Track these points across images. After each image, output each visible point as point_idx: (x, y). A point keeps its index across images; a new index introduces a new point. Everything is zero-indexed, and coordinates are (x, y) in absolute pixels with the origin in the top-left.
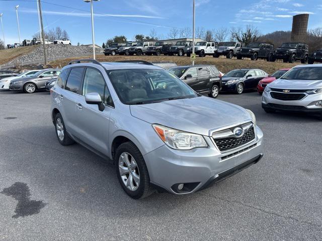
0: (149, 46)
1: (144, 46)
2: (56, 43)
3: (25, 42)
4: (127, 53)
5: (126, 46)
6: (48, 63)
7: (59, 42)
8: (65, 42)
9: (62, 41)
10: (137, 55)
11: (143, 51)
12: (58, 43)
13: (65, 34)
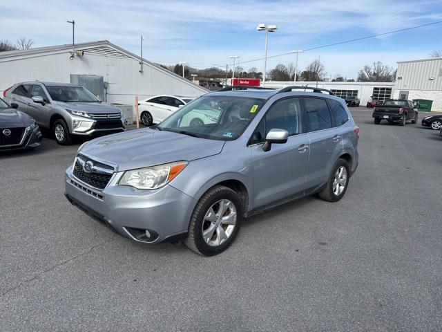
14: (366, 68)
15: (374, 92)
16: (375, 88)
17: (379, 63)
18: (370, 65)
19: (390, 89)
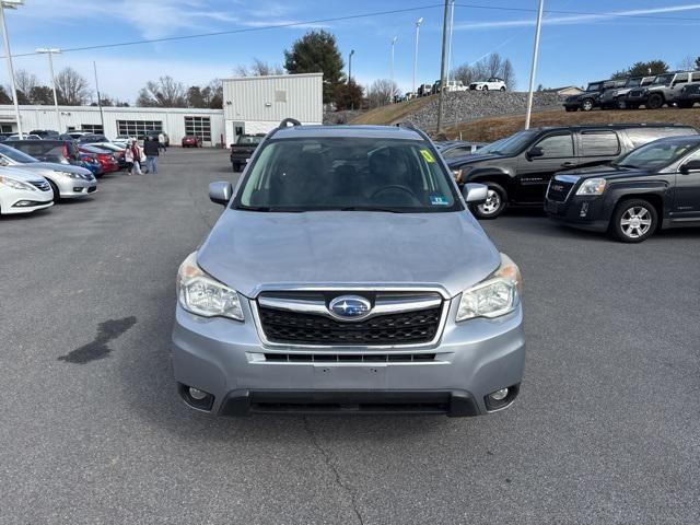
0: (690, 83)
1: (675, 82)
2: (473, 87)
3: (421, 90)
4: (622, 105)
5: (624, 87)
6: (442, 131)
7: (480, 85)
8: (492, 86)
9: (488, 84)
10: (648, 108)
11: (667, 98)
12: (478, 88)
13: (507, 67)
14: (151, 86)
15: (187, 124)
16: (187, 118)
17: (168, 78)
18: (155, 81)
19: (208, 119)
